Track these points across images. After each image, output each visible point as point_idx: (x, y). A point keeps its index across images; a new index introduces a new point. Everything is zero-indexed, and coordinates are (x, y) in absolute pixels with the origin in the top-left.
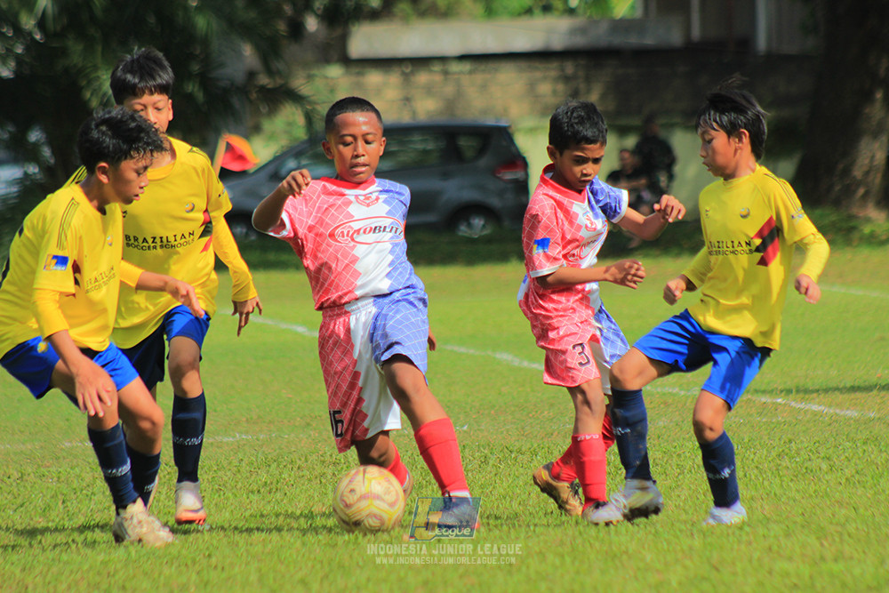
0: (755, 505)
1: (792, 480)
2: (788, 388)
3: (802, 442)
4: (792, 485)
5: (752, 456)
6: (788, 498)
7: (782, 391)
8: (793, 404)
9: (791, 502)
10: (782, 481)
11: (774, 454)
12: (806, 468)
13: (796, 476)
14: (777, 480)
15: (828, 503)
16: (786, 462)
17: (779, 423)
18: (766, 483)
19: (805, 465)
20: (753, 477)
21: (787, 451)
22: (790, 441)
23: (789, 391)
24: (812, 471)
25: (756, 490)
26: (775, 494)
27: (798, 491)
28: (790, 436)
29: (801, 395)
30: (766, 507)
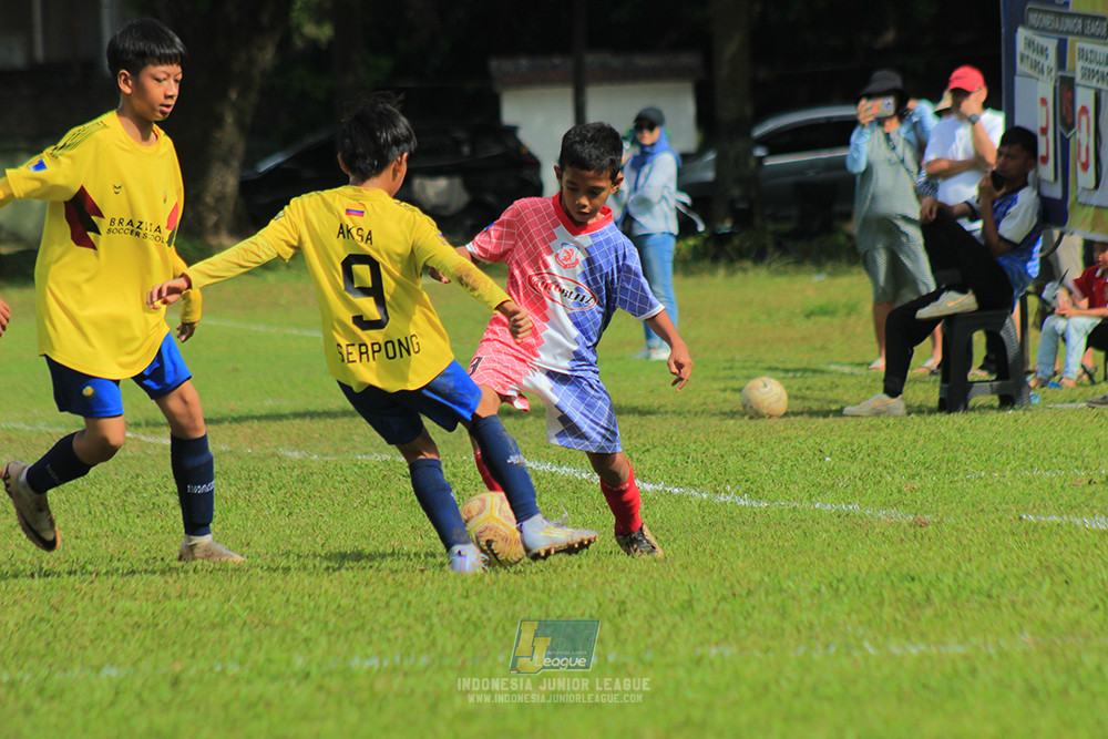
0: (99, 544)
1: (138, 516)
2: (137, 421)
3: (150, 477)
4: (137, 521)
5: (98, 492)
6: (134, 535)
7: (130, 425)
8: (143, 438)
9: (137, 539)
10: (128, 517)
11: (120, 489)
12: (153, 504)
13: (143, 512)
14: (123, 517)
15: (175, 538)
16: (133, 498)
17: (126, 458)
18: (111, 520)
19: (153, 500)
20: (98, 514)
21: (133, 486)
22: (137, 476)
23: (137, 425)
24: (159, 506)
25: (101, 527)
26: (120, 531)
27: (144, 527)
28: (138, 471)
29: (151, 428)
30: (111, 545)
